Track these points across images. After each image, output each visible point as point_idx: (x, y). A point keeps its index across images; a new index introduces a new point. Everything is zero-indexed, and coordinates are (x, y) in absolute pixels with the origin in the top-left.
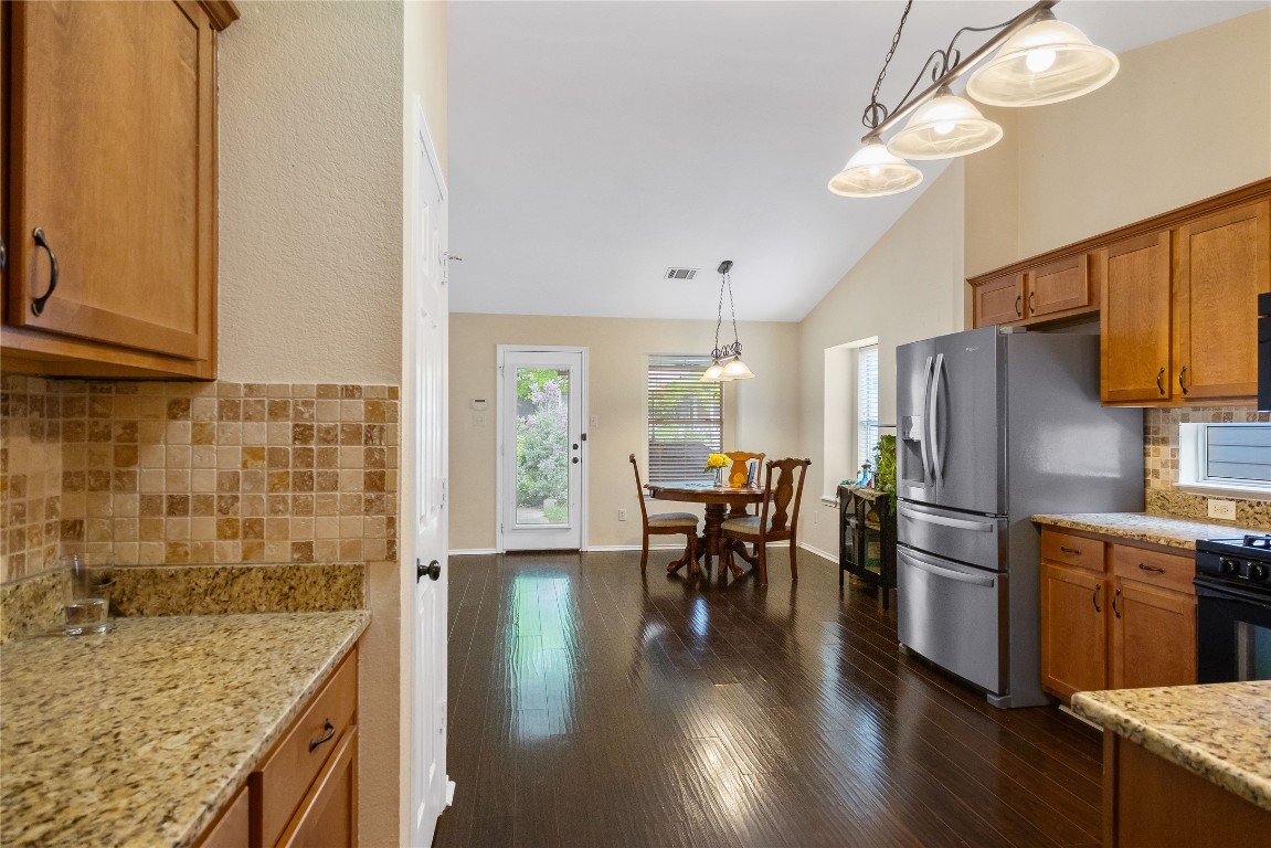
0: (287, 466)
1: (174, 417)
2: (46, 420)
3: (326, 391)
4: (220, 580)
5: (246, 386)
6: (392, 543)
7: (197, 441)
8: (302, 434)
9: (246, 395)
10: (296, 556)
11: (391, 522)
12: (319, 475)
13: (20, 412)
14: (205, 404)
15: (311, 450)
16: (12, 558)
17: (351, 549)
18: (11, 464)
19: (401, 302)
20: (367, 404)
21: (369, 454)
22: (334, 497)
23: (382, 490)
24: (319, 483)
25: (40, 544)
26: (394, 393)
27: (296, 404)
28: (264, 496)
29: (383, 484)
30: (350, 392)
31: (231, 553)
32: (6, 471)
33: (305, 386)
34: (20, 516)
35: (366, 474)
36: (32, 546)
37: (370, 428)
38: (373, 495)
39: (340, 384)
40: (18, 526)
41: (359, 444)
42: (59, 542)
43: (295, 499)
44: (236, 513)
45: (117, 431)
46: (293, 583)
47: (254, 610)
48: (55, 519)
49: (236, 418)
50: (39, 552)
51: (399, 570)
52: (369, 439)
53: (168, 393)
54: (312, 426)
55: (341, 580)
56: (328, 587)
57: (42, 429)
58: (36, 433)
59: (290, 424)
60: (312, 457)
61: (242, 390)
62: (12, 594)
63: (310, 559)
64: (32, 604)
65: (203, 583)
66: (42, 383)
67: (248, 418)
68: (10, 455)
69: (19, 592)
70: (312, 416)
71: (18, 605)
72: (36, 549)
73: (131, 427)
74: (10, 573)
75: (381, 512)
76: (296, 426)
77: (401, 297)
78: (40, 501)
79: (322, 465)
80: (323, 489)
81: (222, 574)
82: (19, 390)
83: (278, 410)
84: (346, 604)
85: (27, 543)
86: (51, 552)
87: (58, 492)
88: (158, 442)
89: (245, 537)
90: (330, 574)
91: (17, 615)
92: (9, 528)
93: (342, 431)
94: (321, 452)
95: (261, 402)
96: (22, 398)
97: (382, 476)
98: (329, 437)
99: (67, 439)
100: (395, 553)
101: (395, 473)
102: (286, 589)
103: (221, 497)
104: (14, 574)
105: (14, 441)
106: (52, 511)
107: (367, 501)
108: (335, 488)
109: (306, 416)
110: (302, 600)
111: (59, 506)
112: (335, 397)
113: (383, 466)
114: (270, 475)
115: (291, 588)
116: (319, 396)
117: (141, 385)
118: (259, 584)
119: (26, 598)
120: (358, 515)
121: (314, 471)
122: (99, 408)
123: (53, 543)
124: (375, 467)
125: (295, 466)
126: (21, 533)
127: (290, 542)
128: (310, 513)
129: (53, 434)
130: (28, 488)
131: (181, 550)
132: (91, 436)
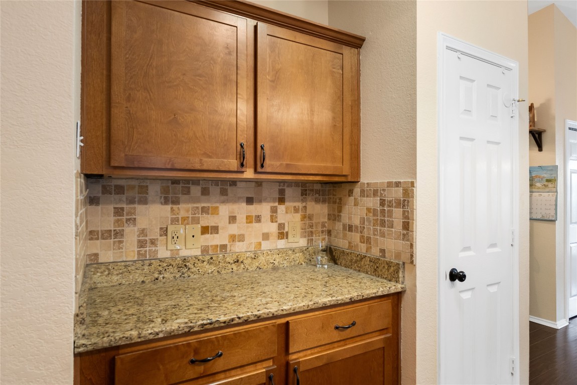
0: (378, 216)
1: (349, 196)
2: (321, 197)
3: (390, 184)
4: (358, 258)
5: (368, 183)
6: (412, 256)
7: (355, 205)
8: (382, 203)
9: (367, 187)
10: (381, 254)
11: (412, 246)
12: (387, 220)
13: (311, 194)
14: (357, 190)
15: (385, 210)
16: (308, 240)
17: (398, 255)
18: (308, 210)
19: (416, 140)
20: (403, 190)
21: (404, 213)
22: (392, 231)
23: (408, 230)
24: (387, 225)
25: (319, 236)
26: (412, 184)
27: (380, 191)
28: (372, 228)
29: (409, 227)
30: (398, 184)
31: (362, 248)
32: (306, 212)
33: (383, 183)
34: (311, 226)
35: (403, 222)
36: (316, 236)
37: (404, 200)
38: (405, 232)
39: (394, 181)
40: (310, 229)
41: (400, 208)
42: (327, 236)
43: (380, 230)
44: (364, 234)
45: (338, 201)
46: (378, 265)
47: (367, 273)
48: (325, 229)
49: (364, 196)
50: (319, 239)
51: (416, 269)
52: (404, 206)
53: (348, 187)
54: (385, 200)
55: (392, 268)
56: (388, 270)
57: (320, 199)
58: (317, 201)
59: (379, 198)
60: (385, 213)
61: (366, 185)
62: (305, 250)
63: (384, 257)
64: (313, 254)
65: (355, 258)
66: (319, 185)
67: (367, 196)
68: (308, 208)
69: (308, 250)
70: (385, 195)
71: (308, 254)
72: (318, 238)
73: (340, 199)
74: (308, 244)
75: (408, 240)
76: (380, 199)
77: (416, 138)
78: (319, 223)
79: (388, 216)
80: (388, 227)
81: (359, 256)
82: (311, 188)
83: (375, 193)
84: (394, 279)
85: (314, 235)
86: (324, 239)
87: (326, 220)
88: (346, 205)
89: (367, 243)
90: (389, 264)
91: (308, 257)
92: (307, 230)
93: (395, 202)
94: (388, 211)
95: (371, 190)
96: (312, 190)
97: (408, 223)
98: (391, 205)
99: (328, 203)
100: (413, 261)
101: (413, 222)
102: (376, 267)
103: (360, 227)
104: (309, 244)
105: (308, 203)
106: (323, 226)
107: (403, 234)
108: (392, 227)
109: (383, 195)
110: (380, 273)
111: (326, 225)
112: (392, 187)
113: (409, 219)
114: (373, 219)
115: (377, 267)
116: (388, 187)
117: (343, 185)
118: (368, 263)
119: (311, 252)
120: (400, 240)
121: (386, 219)
122: (334, 193)
123: (324, 237)
124: (406, 219)
125: (380, 217)
126: (312, 232)
127: (379, 248)
128: (384, 237)
129: (324, 201)
130: (314, 219)
131: (351, 245)
132: (333, 202)
